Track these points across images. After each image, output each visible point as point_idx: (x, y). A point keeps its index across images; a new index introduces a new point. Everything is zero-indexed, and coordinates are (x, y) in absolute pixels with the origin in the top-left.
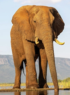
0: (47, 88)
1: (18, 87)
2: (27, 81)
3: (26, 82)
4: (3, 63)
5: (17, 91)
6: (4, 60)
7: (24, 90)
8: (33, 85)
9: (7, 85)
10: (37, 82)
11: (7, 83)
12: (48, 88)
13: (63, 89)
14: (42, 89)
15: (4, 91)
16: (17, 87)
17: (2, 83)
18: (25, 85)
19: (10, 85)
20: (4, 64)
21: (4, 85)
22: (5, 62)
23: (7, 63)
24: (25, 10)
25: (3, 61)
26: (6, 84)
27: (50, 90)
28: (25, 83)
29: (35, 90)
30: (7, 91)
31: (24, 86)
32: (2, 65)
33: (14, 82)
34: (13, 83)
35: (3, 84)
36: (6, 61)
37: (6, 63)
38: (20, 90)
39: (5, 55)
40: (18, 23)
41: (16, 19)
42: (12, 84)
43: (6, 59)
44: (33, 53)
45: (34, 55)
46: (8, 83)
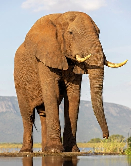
0: (78, 153)
1: (29, 150)
2: (44, 140)
3: (43, 142)
4: (4, 110)
5: (26, 156)
6: (5, 105)
7: (38, 155)
8: (53, 146)
9: (11, 146)
10: (61, 141)
11: (10, 143)
12: (79, 151)
13: (103, 153)
14: (68, 154)
15: (5, 156)
16: (26, 150)
17: (1, 143)
18: (41, 146)
19: (16, 146)
20: (6, 112)
21: (5, 147)
22: (7, 108)
23: (11, 109)
24: (47, 21)
25: (4, 107)
26: (9, 145)
27: (82, 155)
28: (40, 144)
29: (58, 155)
30: (11, 156)
31: (39, 148)
32: (2, 112)
33: (22, 141)
34: (21, 143)
35: (4, 144)
36: (9, 106)
37: (8, 110)
38: (31, 154)
39: (8, 97)
40: (35, 42)
41: (32, 37)
42: (19, 144)
43: (10, 103)
44: (55, 93)
45: (58, 96)
46: (12, 144)
